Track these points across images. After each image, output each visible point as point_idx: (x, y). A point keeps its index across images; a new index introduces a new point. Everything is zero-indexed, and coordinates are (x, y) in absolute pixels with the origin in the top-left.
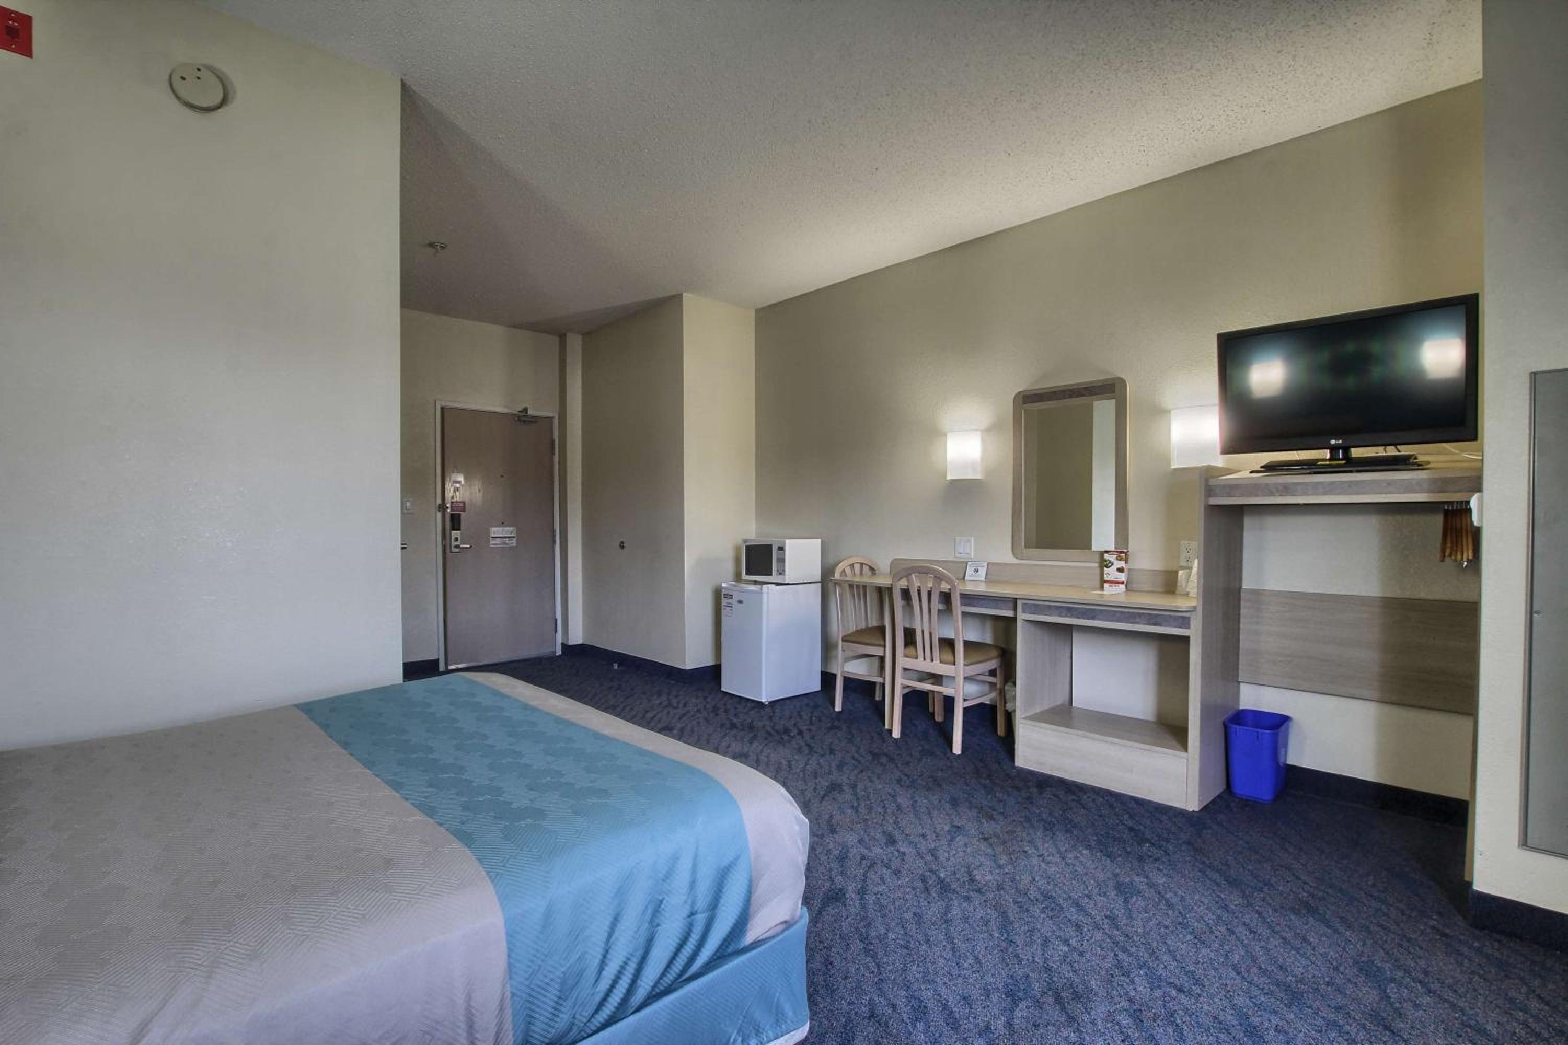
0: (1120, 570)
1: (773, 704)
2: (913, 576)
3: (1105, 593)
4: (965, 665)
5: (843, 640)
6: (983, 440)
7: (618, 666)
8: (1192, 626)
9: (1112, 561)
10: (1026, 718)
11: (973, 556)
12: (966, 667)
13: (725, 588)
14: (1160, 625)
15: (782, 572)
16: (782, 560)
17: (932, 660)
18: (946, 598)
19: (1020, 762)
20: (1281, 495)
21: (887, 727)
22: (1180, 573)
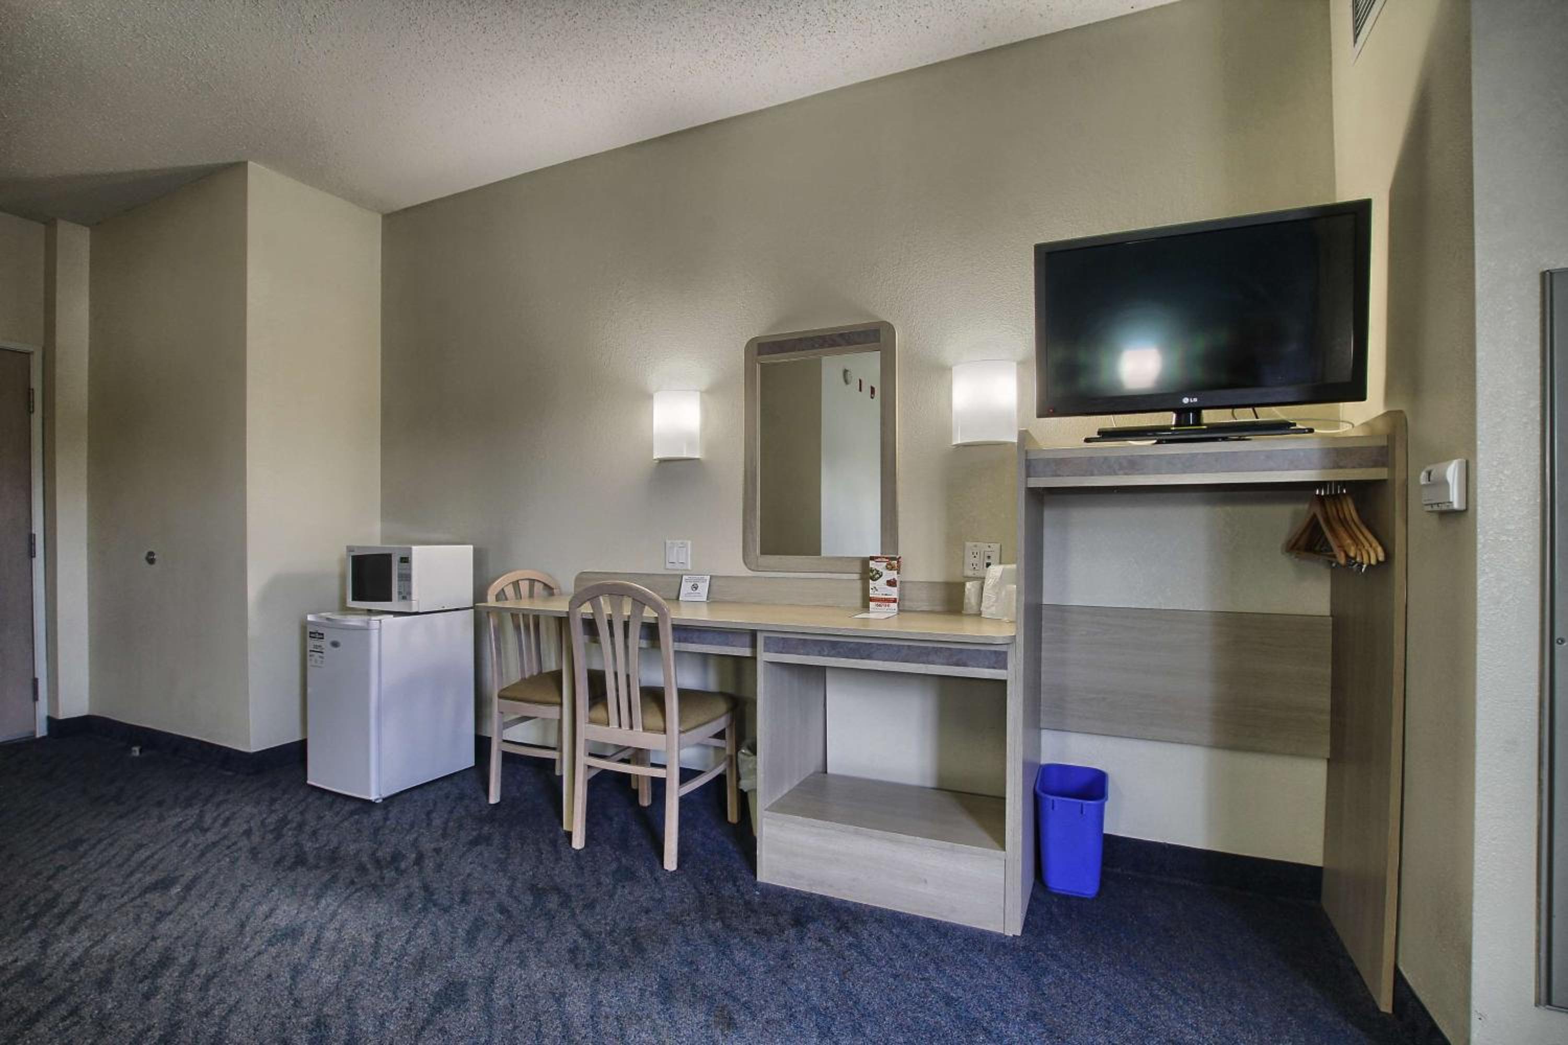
0: (891, 583)
1: (389, 801)
2: (601, 599)
3: (871, 616)
4: (680, 732)
5: (500, 697)
6: (703, 403)
7: (141, 751)
8: (1010, 665)
9: (881, 570)
10: (770, 809)
11: (689, 568)
12: (683, 735)
13: (311, 623)
14: (965, 665)
15: (406, 596)
16: (406, 578)
17: (631, 727)
18: (651, 631)
19: (764, 875)
20: (1126, 474)
21: (565, 827)
22: (968, 585)
